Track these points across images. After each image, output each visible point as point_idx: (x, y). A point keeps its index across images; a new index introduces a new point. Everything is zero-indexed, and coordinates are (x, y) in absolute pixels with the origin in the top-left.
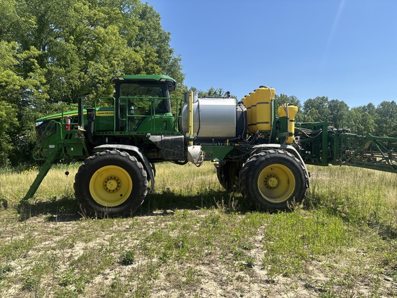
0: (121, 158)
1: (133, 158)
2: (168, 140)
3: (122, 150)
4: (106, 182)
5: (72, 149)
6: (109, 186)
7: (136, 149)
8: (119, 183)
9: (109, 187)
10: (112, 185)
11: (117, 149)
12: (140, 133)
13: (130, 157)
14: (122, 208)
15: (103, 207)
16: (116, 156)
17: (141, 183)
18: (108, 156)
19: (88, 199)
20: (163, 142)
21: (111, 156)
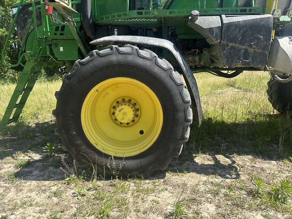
0: (140, 61)
1: (164, 63)
2: (236, 25)
3: (142, 46)
4: (114, 108)
5: (61, 49)
6: (119, 116)
7: (168, 45)
8: (137, 110)
9: (119, 118)
10: (125, 114)
11: (134, 44)
12: (177, 12)
13: (159, 60)
14: (143, 161)
15: (107, 156)
16: (130, 58)
17: (181, 114)
18: (114, 58)
19: (79, 142)
20: (224, 29)
21: (120, 57)
